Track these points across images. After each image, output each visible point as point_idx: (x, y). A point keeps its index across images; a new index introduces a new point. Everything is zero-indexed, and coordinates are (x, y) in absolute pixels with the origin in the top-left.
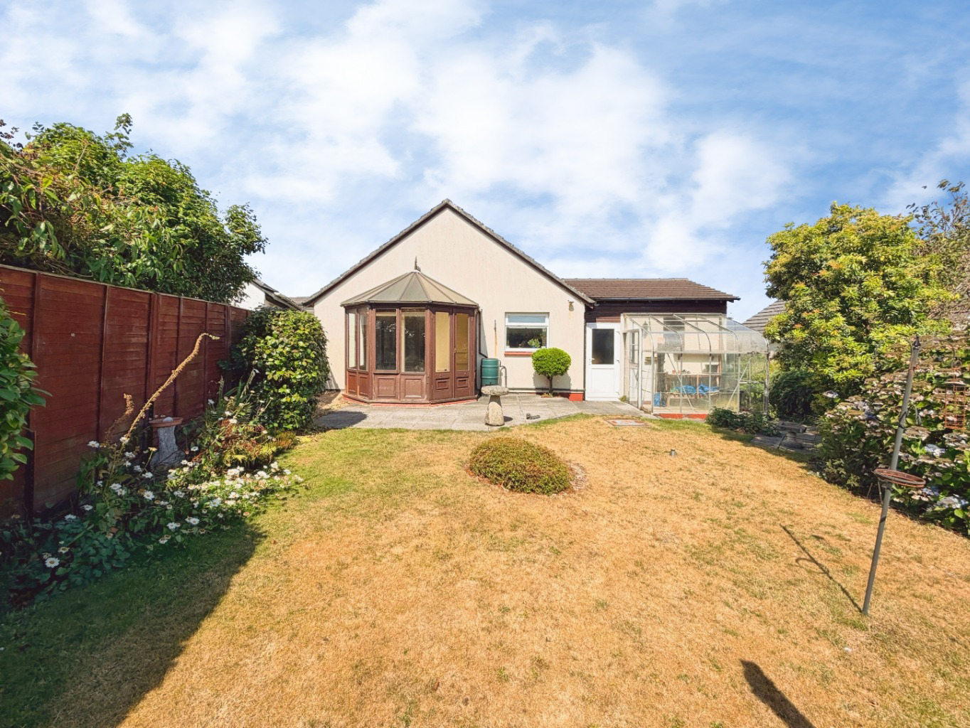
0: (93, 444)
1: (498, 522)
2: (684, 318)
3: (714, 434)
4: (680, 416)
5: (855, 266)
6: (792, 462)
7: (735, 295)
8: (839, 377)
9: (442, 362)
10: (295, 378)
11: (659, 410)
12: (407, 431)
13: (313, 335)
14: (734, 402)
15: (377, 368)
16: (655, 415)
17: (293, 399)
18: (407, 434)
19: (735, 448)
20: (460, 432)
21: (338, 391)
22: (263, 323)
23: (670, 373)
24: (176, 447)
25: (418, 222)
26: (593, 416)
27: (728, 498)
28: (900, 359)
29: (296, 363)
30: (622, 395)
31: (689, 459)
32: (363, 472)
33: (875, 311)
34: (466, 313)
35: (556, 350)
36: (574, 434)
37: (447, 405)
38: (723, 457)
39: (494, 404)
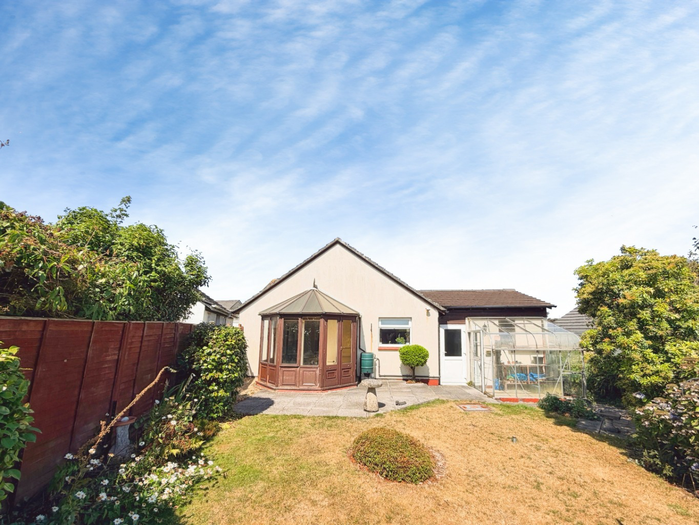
0: (69, 456)
1: (376, 514)
2: (514, 321)
3: (545, 418)
4: (516, 400)
5: (645, 295)
6: (614, 448)
7: (552, 303)
8: (644, 381)
9: (331, 356)
10: (222, 378)
11: (500, 394)
12: (304, 417)
13: (238, 345)
14: (558, 389)
15: (282, 362)
16: (496, 399)
17: (219, 394)
18: (304, 420)
19: (564, 433)
20: (345, 418)
21: (253, 377)
22: (202, 337)
23: (506, 364)
24: (129, 441)
25: (317, 254)
26: (448, 401)
27: (564, 488)
28: (693, 369)
29: (224, 366)
30: (469, 381)
31: (528, 445)
32: (268, 459)
33: (667, 329)
34: (350, 320)
35: (418, 346)
36: (434, 420)
37: (334, 391)
38: (555, 444)
39: (371, 394)
